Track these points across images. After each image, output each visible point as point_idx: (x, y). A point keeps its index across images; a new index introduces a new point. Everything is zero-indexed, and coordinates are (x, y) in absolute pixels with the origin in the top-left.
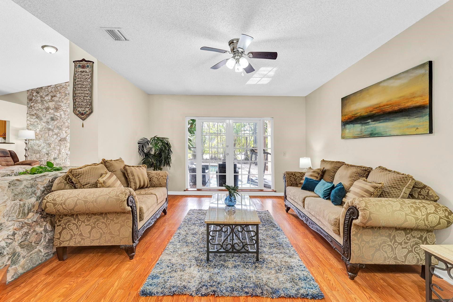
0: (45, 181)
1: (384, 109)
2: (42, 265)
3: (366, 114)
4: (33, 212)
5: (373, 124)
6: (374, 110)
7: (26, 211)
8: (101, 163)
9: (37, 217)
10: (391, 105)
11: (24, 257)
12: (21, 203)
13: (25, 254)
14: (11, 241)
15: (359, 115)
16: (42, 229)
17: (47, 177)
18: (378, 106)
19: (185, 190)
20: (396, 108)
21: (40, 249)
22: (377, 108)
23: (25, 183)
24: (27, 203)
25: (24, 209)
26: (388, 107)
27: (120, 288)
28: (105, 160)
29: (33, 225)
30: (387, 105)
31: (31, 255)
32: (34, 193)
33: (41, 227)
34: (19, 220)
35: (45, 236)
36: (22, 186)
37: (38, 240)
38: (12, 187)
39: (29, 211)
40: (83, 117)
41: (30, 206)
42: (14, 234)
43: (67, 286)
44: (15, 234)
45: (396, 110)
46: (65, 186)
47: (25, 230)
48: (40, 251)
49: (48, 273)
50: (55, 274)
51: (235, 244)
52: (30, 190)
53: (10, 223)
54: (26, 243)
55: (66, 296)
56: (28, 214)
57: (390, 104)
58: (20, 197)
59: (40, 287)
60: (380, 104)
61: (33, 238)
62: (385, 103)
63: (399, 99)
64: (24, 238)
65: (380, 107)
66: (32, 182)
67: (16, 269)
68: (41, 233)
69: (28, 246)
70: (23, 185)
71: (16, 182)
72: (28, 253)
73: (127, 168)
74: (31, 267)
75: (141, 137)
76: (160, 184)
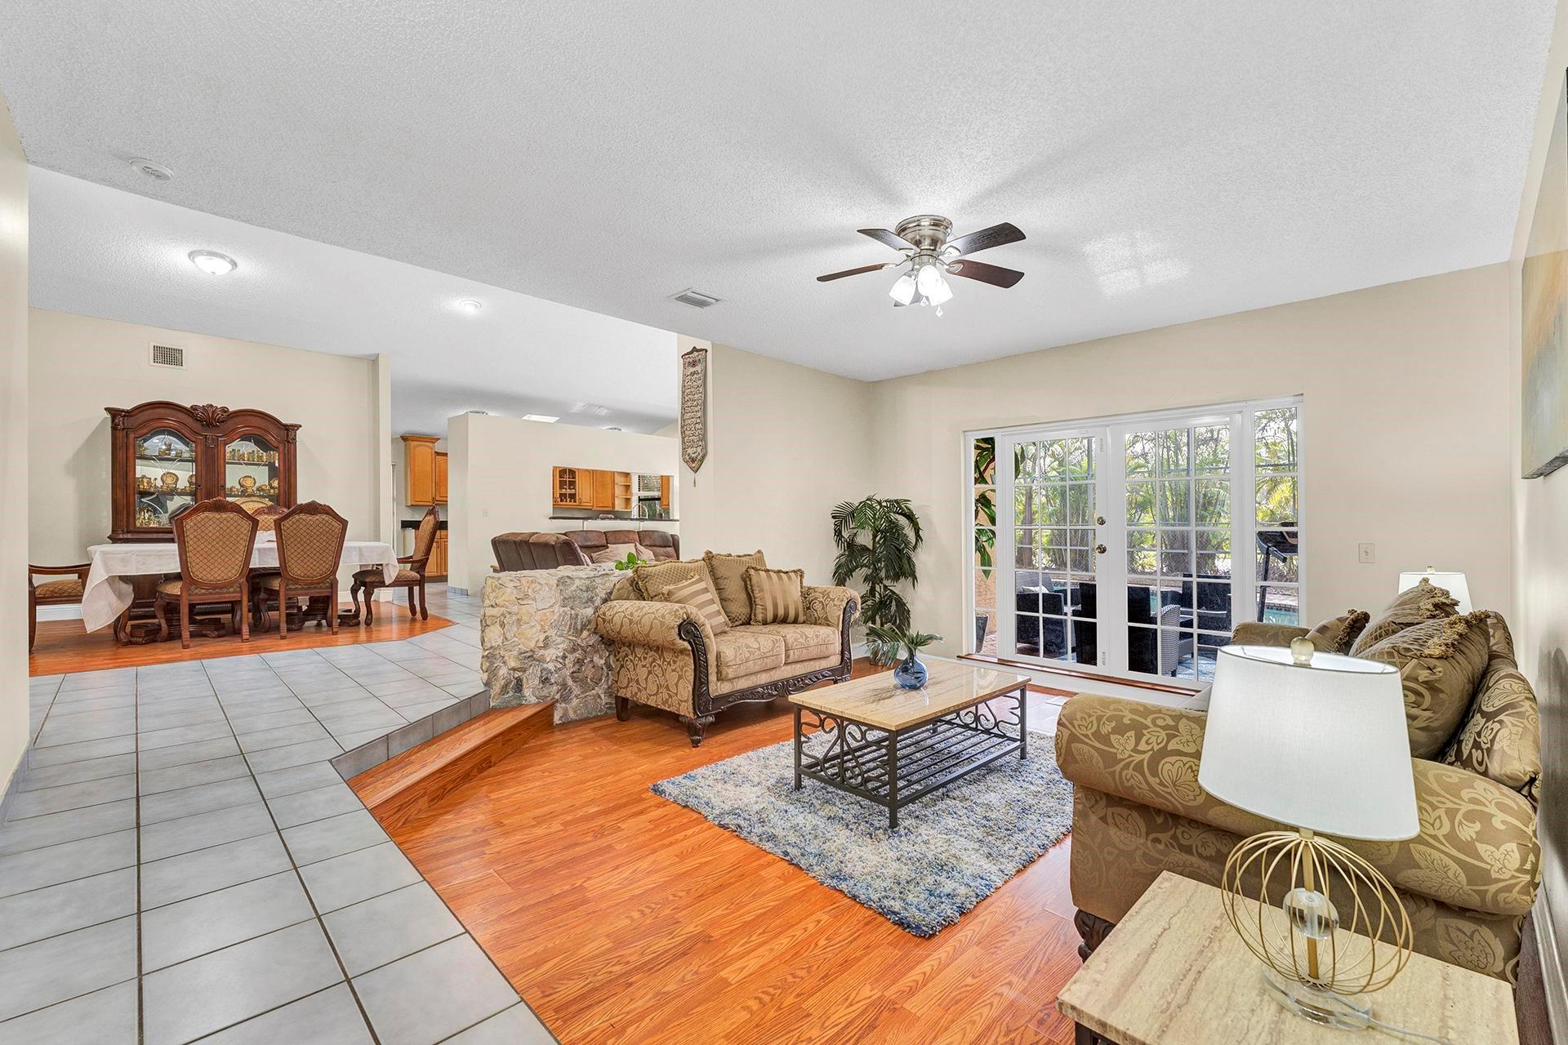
0: (607, 584)
2: (598, 718)
4: (588, 630)
7: (579, 627)
8: (703, 560)
9: (594, 639)
11: (576, 697)
12: (573, 612)
13: (579, 693)
14: (561, 666)
16: (603, 662)
17: (612, 578)
19: (961, 655)
21: (600, 692)
23: (577, 582)
24: (580, 614)
25: (576, 623)
27: (640, 773)
28: (711, 553)
29: (588, 650)
31: (586, 697)
32: (591, 600)
33: (601, 657)
34: (570, 637)
35: (608, 674)
36: (573, 588)
37: (596, 677)
38: (561, 587)
39: (584, 627)
40: (694, 465)
41: (585, 620)
42: (564, 657)
43: (597, 749)
44: (566, 657)
46: (629, 594)
47: (578, 654)
48: (599, 697)
49: (595, 730)
50: (600, 732)
52: (585, 594)
53: (559, 640)
54: (580, 675)
55: (586, 757)
56: (582, 632)
58: (571, 604)
59: (576, 739)
61: (588, 671)
64: (577, 667)
66: (588, 582)
67: (566, 711)
68: (602, 669)
69: (582, 680)
70: (575, 585)
71: (567, 580)
72: (583, 693)
73: (752, 572)
74: (585, 715)
75: (840, 501)
76: (826, 619)
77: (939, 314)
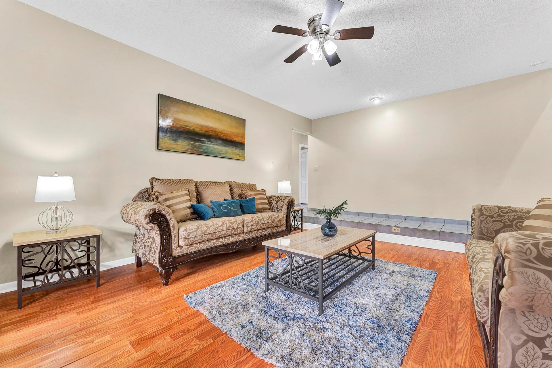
1: (219, 135)
3: (201, 132)
5: (209, 144)
6: (210, 131)
10: (226, 135)
15: (191, 129)
18: (214, 130)
20: (228, 138)
22: (213, 131)
26: (222, 134)
30: (222, 133)
45: (228, 140)
51: (352, 250)
57: (224, 133)
60: (216, 129)
62: (220, 130)
63: (230, 133)
65: (215, 131)
77: (313, 64)
